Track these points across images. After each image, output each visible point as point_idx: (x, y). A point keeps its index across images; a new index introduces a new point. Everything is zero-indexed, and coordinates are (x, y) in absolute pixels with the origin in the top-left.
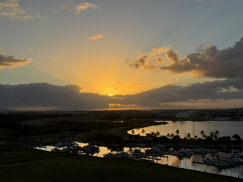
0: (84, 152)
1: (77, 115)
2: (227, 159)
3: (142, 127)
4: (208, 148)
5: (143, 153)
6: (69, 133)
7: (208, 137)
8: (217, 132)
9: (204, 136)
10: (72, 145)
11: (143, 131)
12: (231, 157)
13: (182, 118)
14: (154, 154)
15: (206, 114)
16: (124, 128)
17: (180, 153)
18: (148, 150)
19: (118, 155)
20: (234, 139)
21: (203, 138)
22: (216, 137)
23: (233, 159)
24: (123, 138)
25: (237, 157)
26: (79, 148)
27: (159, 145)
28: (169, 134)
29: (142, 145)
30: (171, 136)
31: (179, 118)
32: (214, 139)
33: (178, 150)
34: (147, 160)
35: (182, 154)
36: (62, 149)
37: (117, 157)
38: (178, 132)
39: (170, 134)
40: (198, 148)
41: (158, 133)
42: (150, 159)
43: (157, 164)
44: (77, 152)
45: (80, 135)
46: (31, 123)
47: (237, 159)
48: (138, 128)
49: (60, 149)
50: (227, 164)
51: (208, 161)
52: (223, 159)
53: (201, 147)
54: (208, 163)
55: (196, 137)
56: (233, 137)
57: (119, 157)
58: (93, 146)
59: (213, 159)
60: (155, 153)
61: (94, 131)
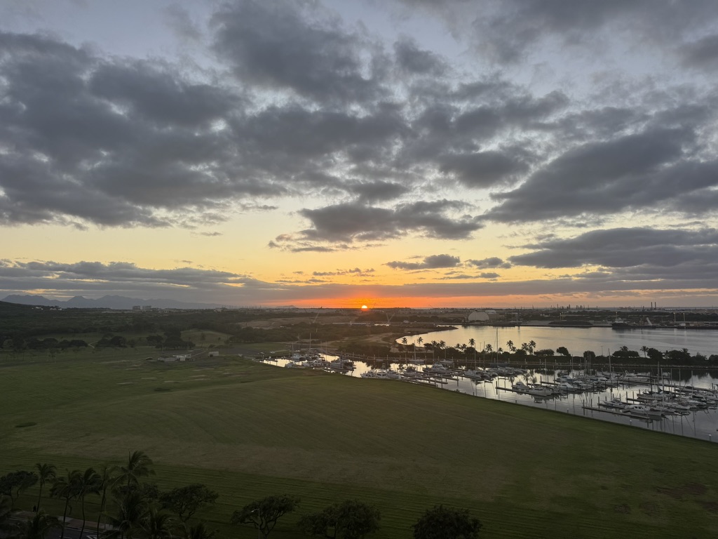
0: (333, 368)
1: (320, 315)
2: (548, 383)
3: (418, 334)
4: (519, 367)
5: (421, 373)
6: (311, 340)
7: (519, 350)
8: (533, 343)
9: (514, 349)
10: (315, 358)
11: (420, 340)
12: (555, 381)
13: (477, 321)
14: (436, 375)
15: (514, 315)
16: (391, 334)
17: (477, 373)
18: (427, 368)
19: (382, 374)
20: (559, 355)
21: (512, 352)
22: (531, 351)
23: (557, 385)
24: (390, 349)
25: (563, 382)
26: (325, 363)
27: (445, 361)
28: (458, 345)
29: (418, 360)
30: (462, 348)
31: (474, 321)
32: (528, 353)
33: (472, 369)
34: (426, 384)
35: (479, 376)
36: (300, 363)
37: (381, 377)
38: (472, 341)
39: (461, 345)
40: (503, 366)
41: (443, 343)
42: (431, 382)
43: (442, 389)
44: (322, 368)
45: (326, 344)
46: (256, 325)
47: (563, 384)
48: (412, 334)
49: (297, 363)
50: (550, 392)
51: (518, 387)
52: (543, 384)
53: (508, 366)
54: (520, 390)
55: (500, 349)
56: (558, 351)
57: (384, 377)
58: (345, 361)
59: (528, 384)
60: (438, 373)
61: (347, 338)
